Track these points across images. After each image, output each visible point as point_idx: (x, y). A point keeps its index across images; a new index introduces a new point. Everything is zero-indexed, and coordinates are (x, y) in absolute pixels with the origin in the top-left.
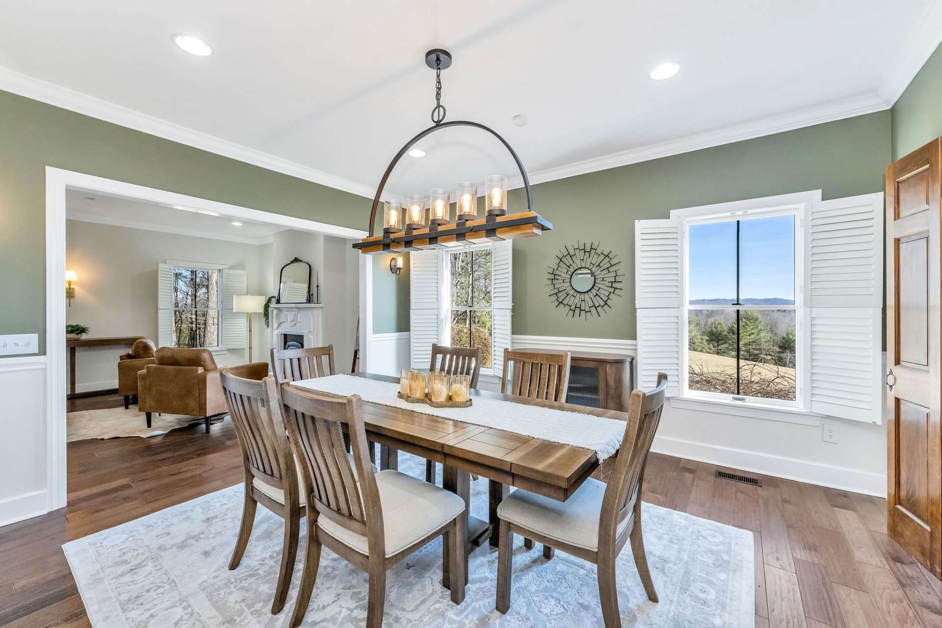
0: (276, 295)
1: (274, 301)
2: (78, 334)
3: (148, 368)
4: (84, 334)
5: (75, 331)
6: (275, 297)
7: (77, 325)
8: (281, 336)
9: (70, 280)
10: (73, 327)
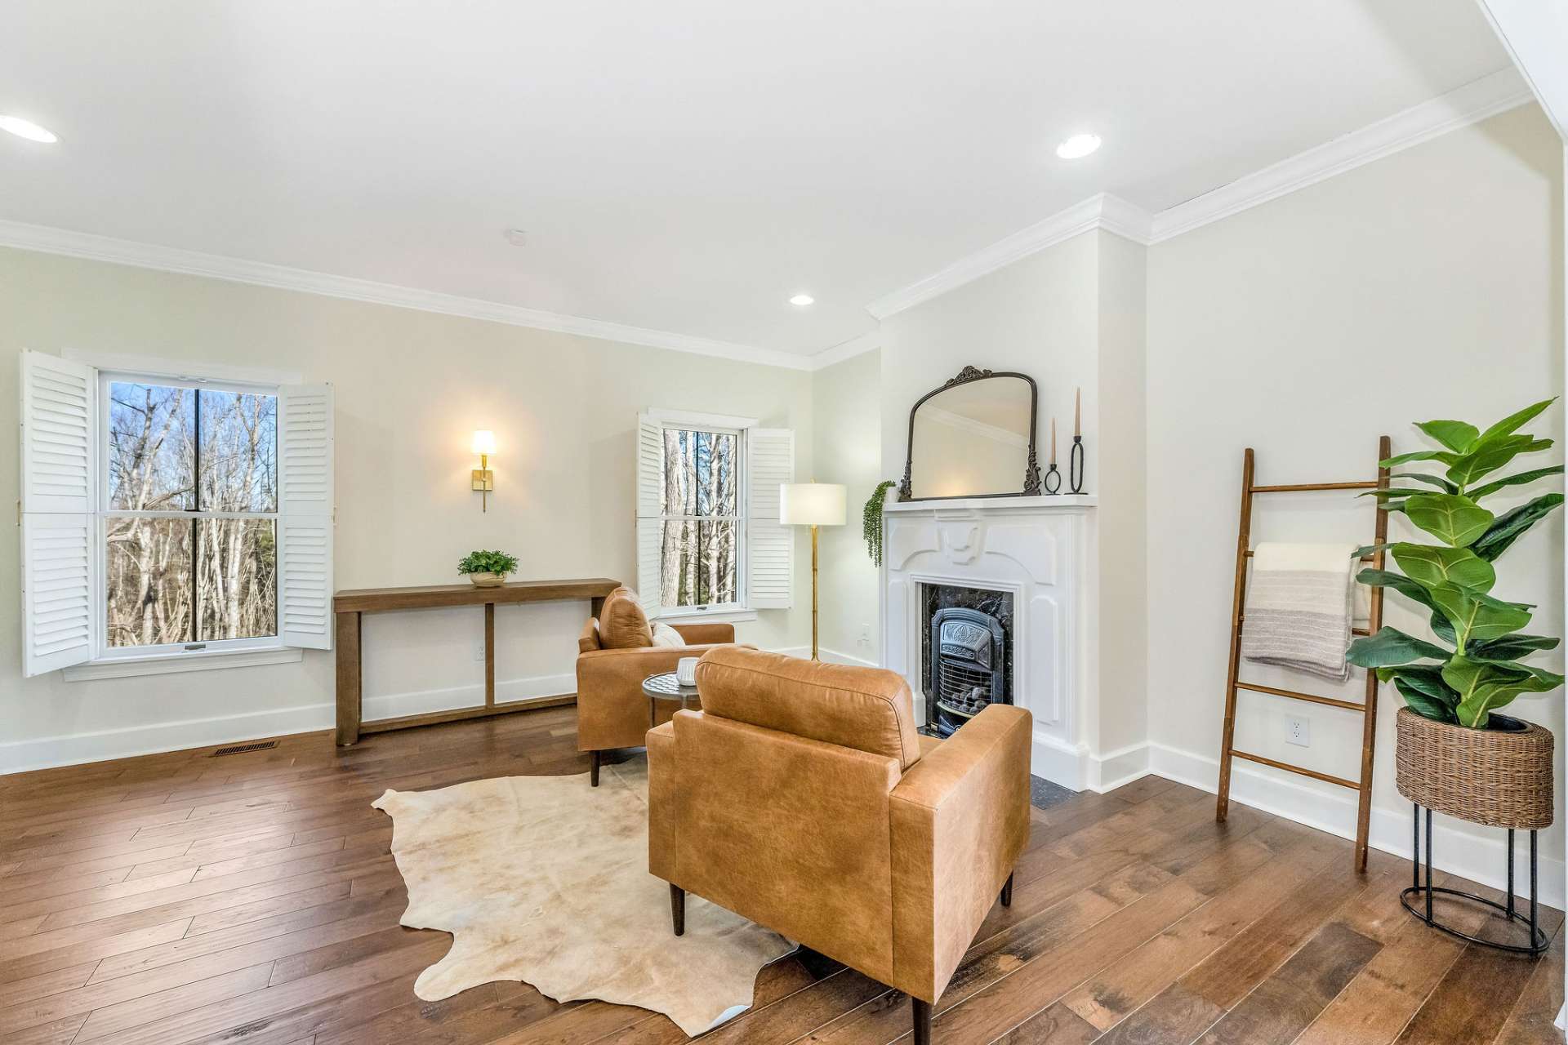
0: (898, 477)
1: (892, 494)
2: (497, 573)
3: (682, 727)
4: (509, 573)
5: (493, 565)
6: (894, 485)
7: (497, 553)
8: (917, 587)
9: (484, 453)
10: (489, 558)
